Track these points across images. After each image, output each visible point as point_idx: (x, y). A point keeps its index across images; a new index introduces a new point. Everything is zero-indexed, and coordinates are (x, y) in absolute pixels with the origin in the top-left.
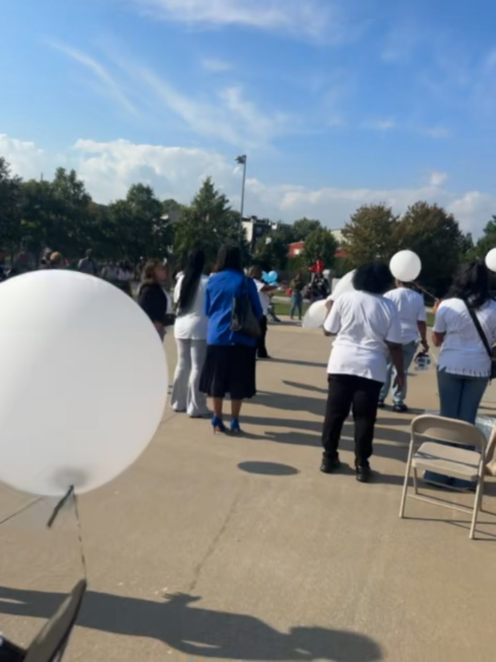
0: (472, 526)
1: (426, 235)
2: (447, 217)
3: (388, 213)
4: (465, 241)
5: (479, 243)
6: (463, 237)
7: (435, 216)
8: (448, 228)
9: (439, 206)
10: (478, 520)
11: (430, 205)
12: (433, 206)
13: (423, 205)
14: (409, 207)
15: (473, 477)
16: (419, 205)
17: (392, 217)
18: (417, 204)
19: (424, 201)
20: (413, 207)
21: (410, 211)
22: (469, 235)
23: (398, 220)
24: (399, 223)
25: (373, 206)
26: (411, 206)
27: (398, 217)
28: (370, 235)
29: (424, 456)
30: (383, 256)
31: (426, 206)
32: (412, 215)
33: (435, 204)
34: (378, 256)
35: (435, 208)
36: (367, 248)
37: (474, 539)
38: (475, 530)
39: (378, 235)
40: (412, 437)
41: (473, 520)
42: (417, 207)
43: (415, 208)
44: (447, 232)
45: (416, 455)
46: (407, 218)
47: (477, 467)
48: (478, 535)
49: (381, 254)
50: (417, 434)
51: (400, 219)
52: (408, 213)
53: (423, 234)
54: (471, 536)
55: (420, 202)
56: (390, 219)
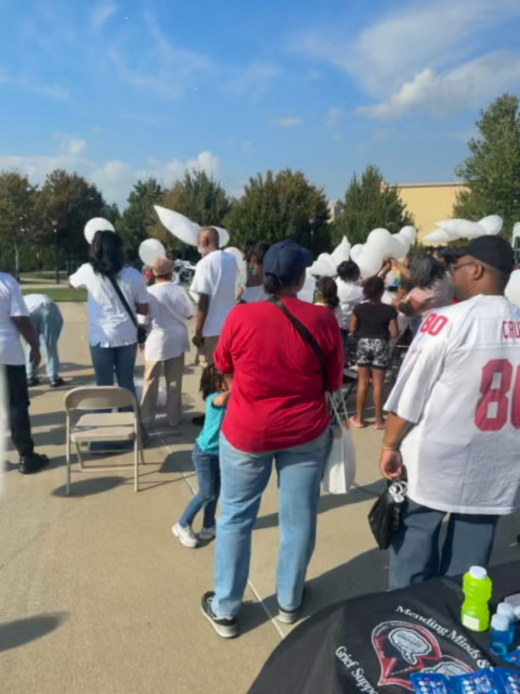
0: (135, 481)
1: (71, 206)
2: (89, 186)
3: (25, 182)
4: (112, 212)
5: (125, 214)
6: (108, 207)
7: (77, 186)
8: (92, 199)
9: (80, 175)
10: (140, 474)
11: (70, 173)
12: (73, 174)
13: (63, 174)
14: (47, 175)
15: (130, 435)
16: (59, 174)
17: (30, 186)
18: (55, 172)
19: (63, 169)
20: (52, 175)
21: (49, 180)
22: (114, 205)
23: (37, 190)
24: (39, 193)
25: (5, 172)
26: (49, 174)
27: (37, 186)
28: (8, 206)
29: (82, 429)
30: (28, 230)
31: (66, 174)
32: (52, 184)
33: (75, 173)
34: (23, 230)
35: (76, 177)
36: (7, 221)
37: (139, 490)
38: (138, 483)
39: (18, 207)
40: (67, 413)
41: (136, 475)
42: (56, 175)
43: (54, 177)
44: (90, 202)
45: (75, 429)
46: (47, 188)
47: (132, 425)
48: (142, 486)
49: (24, 227)
50: (71, 409)
51: (40, 189)
52: (47, 182)
53: (68, 205)
54: (135, 489)
55: (58, 170)
56: (28, 189)
